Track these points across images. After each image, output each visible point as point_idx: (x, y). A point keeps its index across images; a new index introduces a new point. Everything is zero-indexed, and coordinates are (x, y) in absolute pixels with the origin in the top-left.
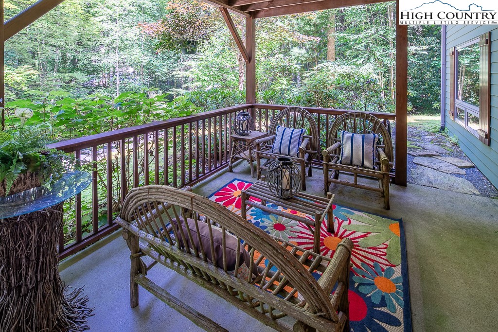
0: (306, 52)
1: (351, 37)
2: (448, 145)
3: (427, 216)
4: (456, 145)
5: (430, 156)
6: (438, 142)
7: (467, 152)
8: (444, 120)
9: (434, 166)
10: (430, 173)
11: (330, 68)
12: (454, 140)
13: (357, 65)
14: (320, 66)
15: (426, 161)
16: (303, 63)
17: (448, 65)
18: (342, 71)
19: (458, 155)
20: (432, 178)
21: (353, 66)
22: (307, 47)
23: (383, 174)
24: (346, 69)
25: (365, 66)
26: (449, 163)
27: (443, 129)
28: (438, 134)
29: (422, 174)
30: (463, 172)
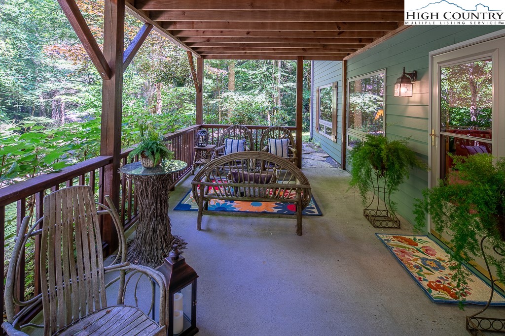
0: (212, 82)
1: (250, 72)
2: (316, 147)
3: (314, 178)
4: (319, 147)
5: (309, 153)
6: (311, 146)
7: (325, 150)
8: (312, 134)
9: (312, 158)
10: (311, 162)
11: (234, 97)
12: (318, 144)
13: (254, 95)
14: (224, 95)
15: (307, 156)
16: (209, 91)
17: (315, 98)
18: (243, 99)
19: (321, 152)
20: (312, 164)
21: (251, 96)
22: (214, 78)
23: (295, 159)
24: (245, 98)
25: (260, 96)
26: (318, 156)
27: (311, 139)
28: (309, 143)
29: (307, 162)
30: (325, 159)
